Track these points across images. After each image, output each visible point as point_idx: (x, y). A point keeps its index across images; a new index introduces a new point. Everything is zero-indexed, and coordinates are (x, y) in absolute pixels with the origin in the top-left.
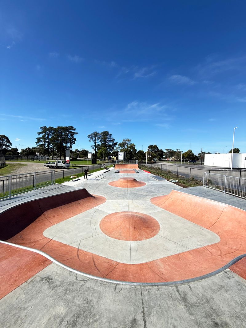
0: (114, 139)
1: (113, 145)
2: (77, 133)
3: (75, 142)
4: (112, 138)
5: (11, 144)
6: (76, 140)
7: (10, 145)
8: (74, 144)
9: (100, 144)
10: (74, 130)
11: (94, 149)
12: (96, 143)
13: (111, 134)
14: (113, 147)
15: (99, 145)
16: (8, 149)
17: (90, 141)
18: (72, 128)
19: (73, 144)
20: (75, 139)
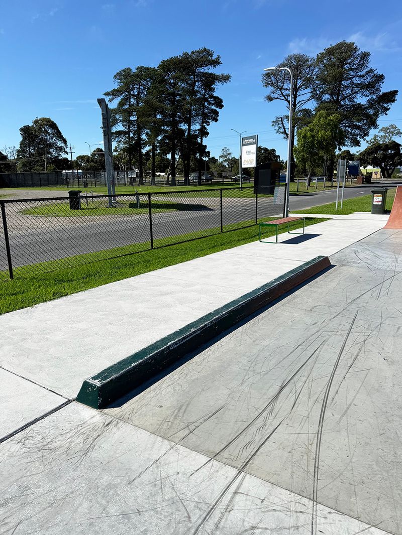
0: (381, 78)
1: (371, 104)
2: (225, 78)
3: (217, 113)
4: (371, 71)
5: (65, 141)
6: (221, 107)
7: (63, 145)
8: (216, 120)
9: (312, 105)
10: (216, 63)
11: (285, 132)
12: (295, 105)
13: (365, 56)
14: (371, 112)
15: (307, 112)
16: (60, 158)
17: (270, 99)
18: (206, 58)
19: (212, 123)
20: (219, 103)
